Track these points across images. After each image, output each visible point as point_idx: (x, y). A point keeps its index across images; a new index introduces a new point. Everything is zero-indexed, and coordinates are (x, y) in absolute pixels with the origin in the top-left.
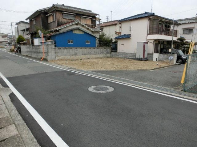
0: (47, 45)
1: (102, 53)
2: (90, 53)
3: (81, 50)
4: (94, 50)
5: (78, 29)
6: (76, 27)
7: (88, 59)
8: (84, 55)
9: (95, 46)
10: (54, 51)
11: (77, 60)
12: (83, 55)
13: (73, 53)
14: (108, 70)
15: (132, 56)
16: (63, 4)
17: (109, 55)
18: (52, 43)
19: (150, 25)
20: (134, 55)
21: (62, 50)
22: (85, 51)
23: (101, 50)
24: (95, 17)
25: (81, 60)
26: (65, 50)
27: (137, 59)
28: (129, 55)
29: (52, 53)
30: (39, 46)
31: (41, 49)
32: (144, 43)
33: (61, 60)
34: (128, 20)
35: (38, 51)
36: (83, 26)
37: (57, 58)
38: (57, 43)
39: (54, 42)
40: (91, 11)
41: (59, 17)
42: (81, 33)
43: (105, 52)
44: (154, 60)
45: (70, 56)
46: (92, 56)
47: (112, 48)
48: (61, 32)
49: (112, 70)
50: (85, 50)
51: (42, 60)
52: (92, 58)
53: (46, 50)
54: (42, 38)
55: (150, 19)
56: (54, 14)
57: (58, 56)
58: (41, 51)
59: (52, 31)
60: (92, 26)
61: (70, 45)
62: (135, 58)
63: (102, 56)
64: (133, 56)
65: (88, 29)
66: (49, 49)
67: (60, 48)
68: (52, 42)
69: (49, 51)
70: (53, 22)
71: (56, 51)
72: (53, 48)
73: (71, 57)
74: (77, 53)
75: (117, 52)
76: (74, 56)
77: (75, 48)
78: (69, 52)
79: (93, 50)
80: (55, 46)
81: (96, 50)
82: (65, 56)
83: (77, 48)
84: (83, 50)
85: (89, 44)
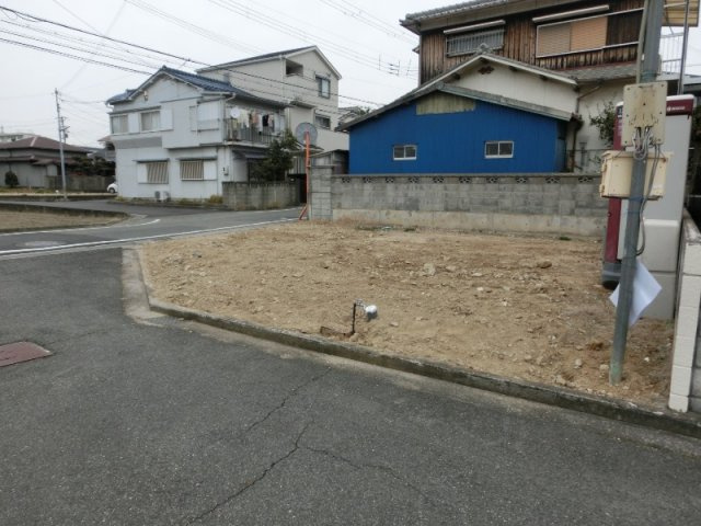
0: (309, 168)
1: (585, 208)
2: (496, 203)
3: (438, 187)
4: (522, 187)
8: (458, 209)
10: (329, 189)
12: (447, 210)
13: (401, 201)
21: (356, 185)
22: (463, 194)
23: (584, 188)
26: (368, 187)
37: (337, 214)
42: (459, 108)
46: (500, 220)
50: (465, 187)
57: (339, 206)
60: (612, 54)
63: (583, 224)
66: (313, 181)
67: (349, 179)
69: (315, 189)
71: (336, 191)
72: (327, 180)
73: (387, 214)
74: (417, 201)
77: (410, 180)
78: (384, 194)
81: (535, 187)
82: (365, 207)
83: (417, 180)
84: (452, 186)
85: (511, 156)
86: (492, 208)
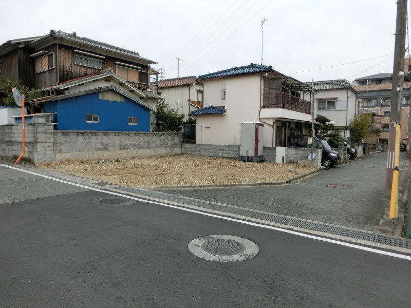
0: (34, 125)
1: (163, 145)
2: (139, 145)
3: (117, 138)
4: (146, 137)
5: (112, 91)
6: (104, 85)
7: (134, 158)
8: (125, 149)
9: (149, 131)
10: (52, 140)
11: (108, 161)
12: (121, 149)
13: (100, 146)
14: (195, 187)
15: (230, 152)
16: (75, 33)
17: (178, 150)
18: (47, 121)
19: (264, 89)
20: (234, 151)
21: (72, 137)
22: (127, 141)
23: (162, 138)
24: (148, 68)
25: (117, 161)
26: (81, 138)
27: (243, 159)
28: (224, 150)
29: (47, 145)
30: (10, 126)
31: (16, 135)
32: (256, 124)
33: (69, 162)
34: (218, 77)
35: (7, 139)
36: (121, 84)
37: (59, 157)
38: (59, 120)
39: (51, 118)
40: (137, 54)
41: (65, 60)
42: (118, 99)
43: (170, 144)
44: (279, 160)
45: (91, 153)
46: (142, 152)
47: (183, 134)
48: (68, 94)
49: (204, 186)
50: (128, 138)
51: (18, 163)
52: (141, 158)
53: (31, 136)
54: (21, 107)
55: (264, 77)
56: (54, 53)
57: (61, 152)
58: (13, 139)
59: (47, 93)
60: (140, 86)
61: (92, 127)
62: (236, 156)
63: (163, 151)
64: (232, 152)
65: (132, 91)
66: (38, 135)
67: (68, 133)
68: (47, 117)
69: (39, 140)
70: (48, 71)
71: (58, 141)
72: (50, 133)
73: (93, 154)
74: (107, 145)
75: (194, 142)
76: (101, 153)
77: (104, 134)
78: (90, 143)
79: (144, 139)
80: (56, 127)
81: (150, 137)
82: (79, 151)
83: (107, 134)
84: (123, 137)
85: (136, 124)
86: (137, 147)
